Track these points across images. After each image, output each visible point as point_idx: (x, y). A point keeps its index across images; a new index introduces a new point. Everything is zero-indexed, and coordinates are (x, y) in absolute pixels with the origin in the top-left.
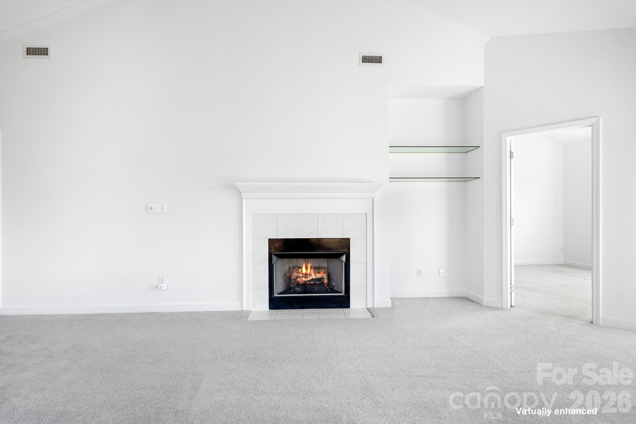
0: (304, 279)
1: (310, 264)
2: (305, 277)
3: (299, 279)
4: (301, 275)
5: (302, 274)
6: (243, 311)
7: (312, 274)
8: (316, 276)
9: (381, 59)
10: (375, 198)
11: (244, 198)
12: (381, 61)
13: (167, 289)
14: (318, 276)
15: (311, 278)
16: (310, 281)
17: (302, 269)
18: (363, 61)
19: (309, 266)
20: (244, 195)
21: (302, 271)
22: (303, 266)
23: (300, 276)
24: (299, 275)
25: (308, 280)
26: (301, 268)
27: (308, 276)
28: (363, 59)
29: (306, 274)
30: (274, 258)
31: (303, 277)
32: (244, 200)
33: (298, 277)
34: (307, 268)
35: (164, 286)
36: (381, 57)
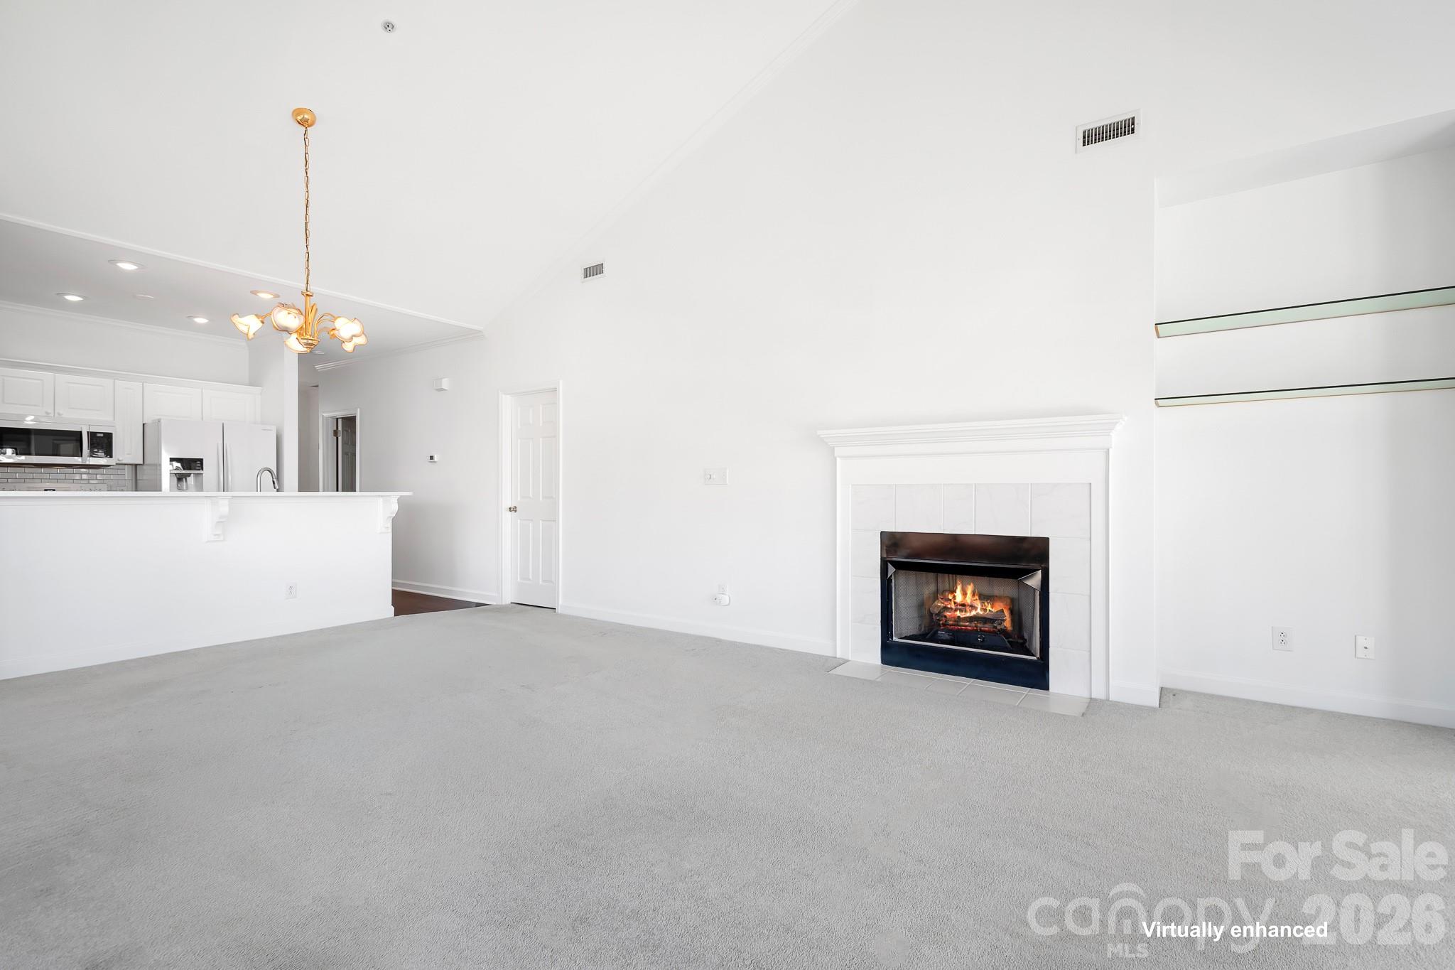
0: (958, 613)
1: (972, 585)
2: (961, 611)
3: (948, 614)
4: (953, 606)
5: (955, 603)
6: (836, 657)
7: (976, 606)
8: (985, 610)
9: (1133, 124)
10: (1111, 450)
11: (839, 457)
12: (1133, 129)
13: (729, 604)
14: (991, 609)
15: (973, 613)
16: (971, 619)
17: (956, 594)
18: (1084, 142)
19: (970, 589)
20: (838, 451)
21: (954, 597)
22: (956, 588)
23: (951, 608)
24: (949, 606)
25: (968, 617)
26: (953, 591)
27: (968, 609)
28: (1084, 137)
29: (963, 605)
30: (891, 570)
31: (956, 610)
32: (838, 459)
33: (946, 608)
34: (965, 594)
35: (725, 599)
36: (1133, 118)
